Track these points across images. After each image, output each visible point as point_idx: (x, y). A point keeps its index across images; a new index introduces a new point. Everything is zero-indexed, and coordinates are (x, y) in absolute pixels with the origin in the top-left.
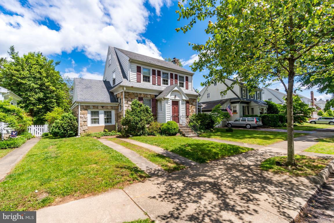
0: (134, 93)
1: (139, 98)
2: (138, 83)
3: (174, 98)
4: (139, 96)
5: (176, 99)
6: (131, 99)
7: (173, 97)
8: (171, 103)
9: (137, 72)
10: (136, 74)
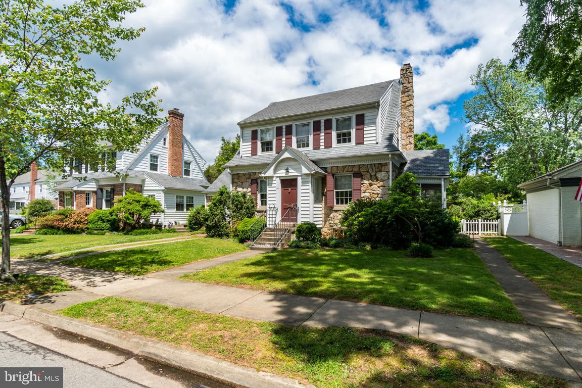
0: (244, 175)
1: (252, 180)
2: (254, 157)
3: (284, 175)
4: (252, 177)
5: (290, 174)
6: (240, 183)
7: (282, 173)
8: (277, 183)
9: (252, 139)
10: (250, 143)
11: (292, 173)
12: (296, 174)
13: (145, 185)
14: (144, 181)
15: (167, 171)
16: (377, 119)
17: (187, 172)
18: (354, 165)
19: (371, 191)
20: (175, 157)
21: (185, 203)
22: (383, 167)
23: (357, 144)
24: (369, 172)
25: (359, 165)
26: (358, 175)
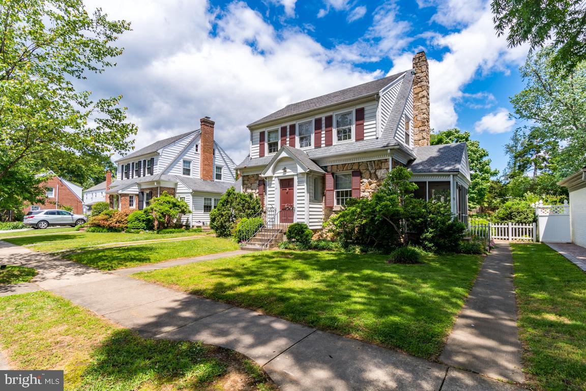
0: (253, 176)
1: (259, 181)
2: (261, 158)
3: (282, 175)
5: (287, 174)
6: (249, 185)
7: (280, 173)
8: (276, 184)
9: (260, 141)
10: (259, 145)
11: (289, 173)
12: (292, 173)
13: (178, 189)
14: (176, 184)
15: (199, 175)
16: (377, 113)
17: (219, 177)
18: (354, 163)
19: (370, 190)
20: (206, 162)
21: (213, 205)
22: (383, 164)
23: (357, 140)
24: (368, 169)
25: (359, 163)
26: (358, 173)
